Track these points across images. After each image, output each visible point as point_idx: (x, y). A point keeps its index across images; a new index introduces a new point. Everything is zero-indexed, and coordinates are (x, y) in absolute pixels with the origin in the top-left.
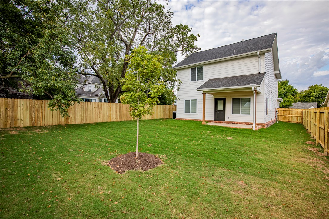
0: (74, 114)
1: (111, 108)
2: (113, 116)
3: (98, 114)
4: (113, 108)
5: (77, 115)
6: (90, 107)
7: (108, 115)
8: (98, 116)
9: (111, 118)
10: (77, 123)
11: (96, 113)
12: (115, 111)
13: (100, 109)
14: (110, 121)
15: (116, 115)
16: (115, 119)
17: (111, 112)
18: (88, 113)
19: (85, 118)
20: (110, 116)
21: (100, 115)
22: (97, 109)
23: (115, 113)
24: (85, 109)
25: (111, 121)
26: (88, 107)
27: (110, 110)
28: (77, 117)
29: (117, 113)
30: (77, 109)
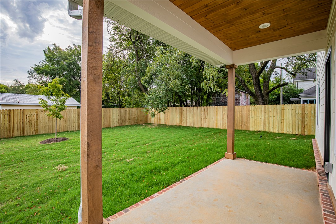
0: (185, 118)
1: (218, 112)
2: (220, 121)
3: (204, 118)
4: (220, 112)
5: (187, 119)
6: (197, 111)
7: (213, 120)
8: (204, 120)
9: (218, 124)
10: (187, 126)
11: (203, 118)
12: (222, 116)
13: (206, 113)
14: (216, 127)
15: (223, 121)
16: (222, 125)
17: (217, 117)
18: (196, 117)
19: (193, 122)
20: (216, 122)
21: (206, 119)
22: (203, 113)
23: (222, 118)
24: (193, 113)
25: (218, 128)
26: (196, 112)
27: (217, 115)
28: (187, 121)
29: (225, 118)
30: (187, 114)
